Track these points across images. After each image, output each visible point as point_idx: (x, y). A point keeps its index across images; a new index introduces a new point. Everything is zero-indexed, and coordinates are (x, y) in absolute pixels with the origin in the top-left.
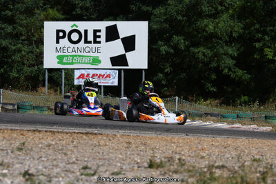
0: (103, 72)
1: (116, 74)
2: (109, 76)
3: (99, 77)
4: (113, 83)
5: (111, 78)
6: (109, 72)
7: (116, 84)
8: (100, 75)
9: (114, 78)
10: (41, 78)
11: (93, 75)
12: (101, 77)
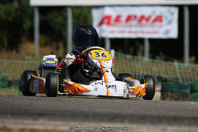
0: (147, 12)
1: (172, 14)
2: (159, 19)
3: (140, 21)
4: (167, 32)
5: (165, 22)
6: (159, 11)
7: (174, 34)
8: (142, 17)
9: (170, 22)
10: (26, 25)
11: (129, 18)
12: (144, 22)
